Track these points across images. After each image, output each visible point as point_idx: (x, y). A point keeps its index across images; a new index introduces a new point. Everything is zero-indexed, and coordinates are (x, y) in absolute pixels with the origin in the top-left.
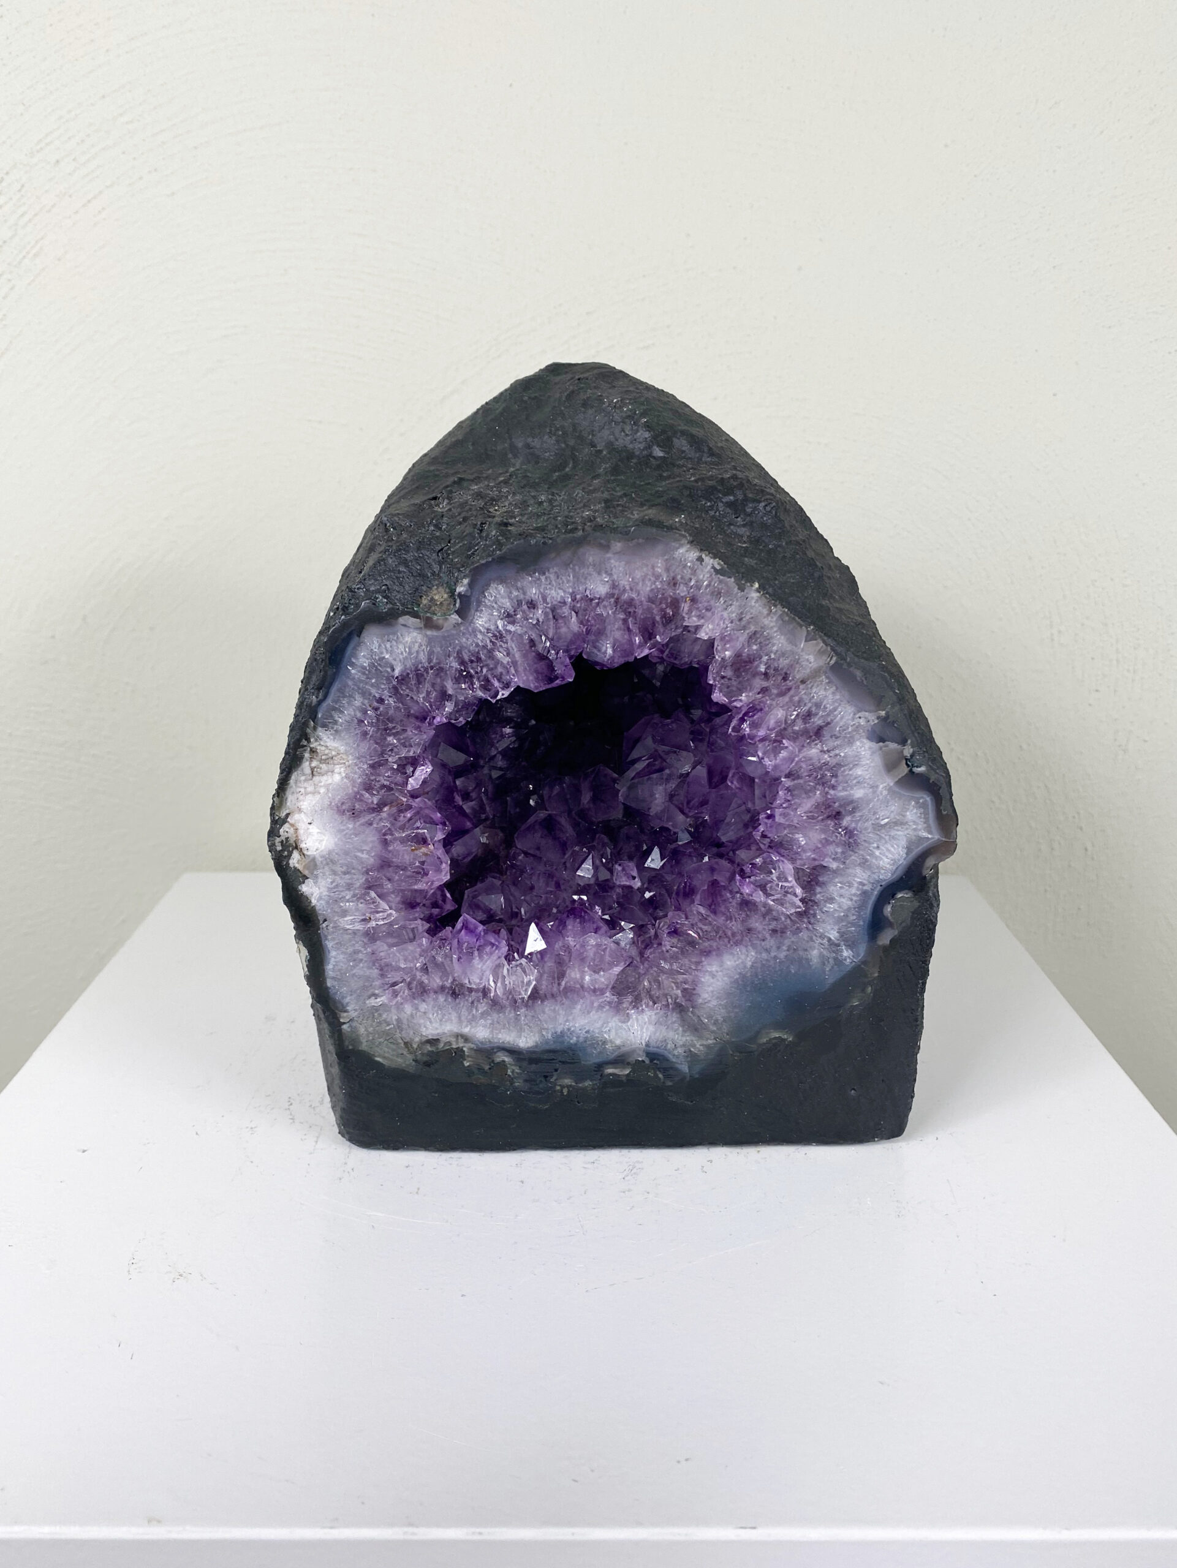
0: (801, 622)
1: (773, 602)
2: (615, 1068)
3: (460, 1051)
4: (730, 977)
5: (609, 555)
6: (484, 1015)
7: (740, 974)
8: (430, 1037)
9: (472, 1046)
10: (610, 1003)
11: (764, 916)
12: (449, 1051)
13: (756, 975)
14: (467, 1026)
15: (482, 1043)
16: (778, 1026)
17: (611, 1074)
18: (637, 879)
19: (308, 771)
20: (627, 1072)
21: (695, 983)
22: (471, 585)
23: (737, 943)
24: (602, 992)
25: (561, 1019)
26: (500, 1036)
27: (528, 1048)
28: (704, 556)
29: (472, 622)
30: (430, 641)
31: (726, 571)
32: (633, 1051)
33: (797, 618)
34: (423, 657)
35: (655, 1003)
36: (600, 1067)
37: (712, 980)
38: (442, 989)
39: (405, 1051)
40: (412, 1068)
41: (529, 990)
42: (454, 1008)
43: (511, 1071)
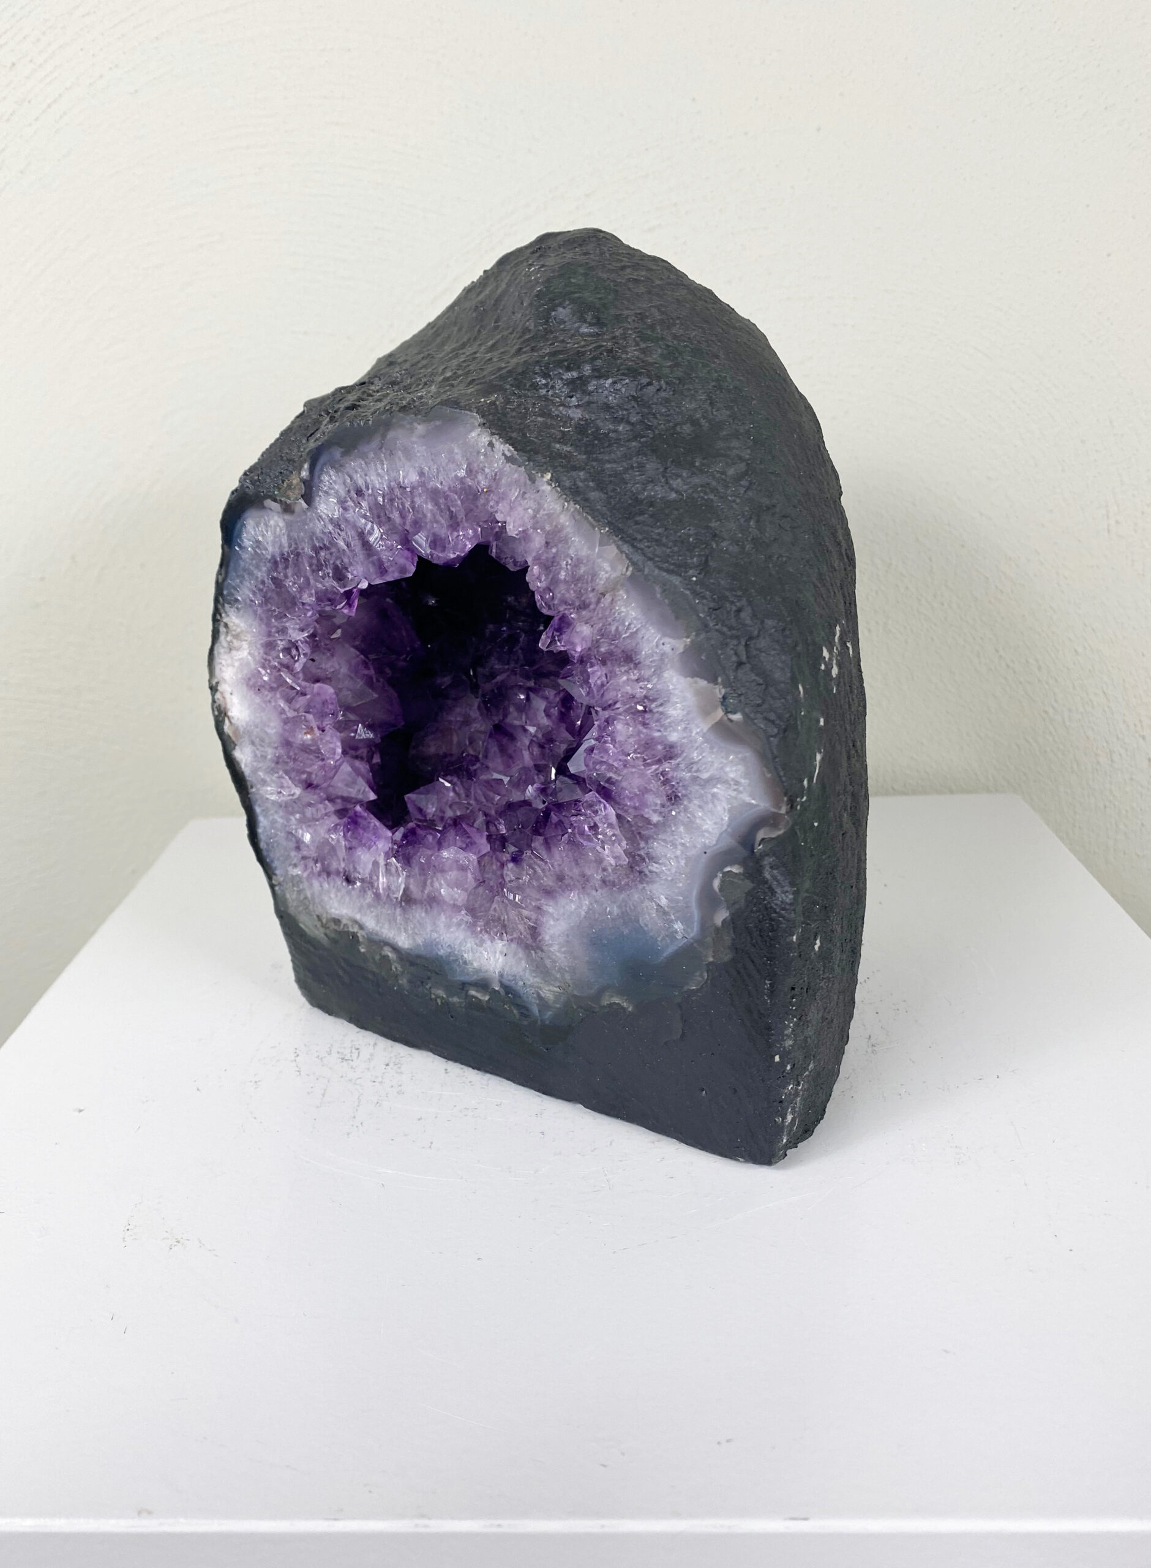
0: (594, 523)
1: (565, 496)
2: (477, 992)
3: (356, 935)
4: (569, 924)
5: (414, 439)
6: (369, 906)
7: (577, 922)
8: (334, 916)
9: (365, 934)
10: (466, 923)
11: (593, 863)
12: (348, 932)
14: (358, 914)
15: (370, 933)
16: (618, 991)
17: (473, 997)
19: (225, 644)
20: (486, 998)
21: (539, 922)
22: (312, 470)
23: (572, 890)
24: (458, 909)
25: (429, 928)
26: (384, 930)
27: (406, 949)
28: (494, 440)
29: (316, 508)
30: (289, 525)
31: (516, 459)
32: (490, 979)
33: (590, 518)
34: (284, 541)
36: (464, 986)
37: (554, 923)
38: (338, 873)
39: (319, 924)
40: (325, 941)
41: (401, 892)
42: (349, 893)
43: (396, 968)
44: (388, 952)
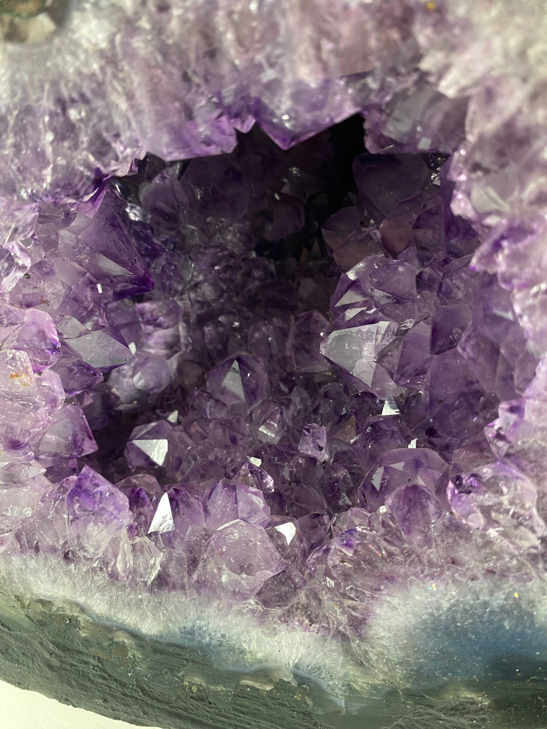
2: (256, 682)
3: (73, 622)
4: (415, 615)
6: (101, 589)
7: (431, 615)
8: (42, 598)
9: (88, 618)
10: (253, 611)
11: (479, 548)
12: (63, 617)
13: (454, 620)
14: (81, 596)
15: (98, 617)
16: (471, 685)
17: (248, 686)
18: (324, 451)
20: (268, 688)
21: (367, 613)
23: (432, 576)
24: (245, 598)
25: (192, 614)
26: (119, 616)
27: (151, 636)
32: (278, 669)
35: (312, 622)
36: (236, 676)
37: (390, 614)
38: (53, 550)
39: (17, 605)
40: (26, 623)
41: (154, 574)
42: (68, 573)
43: (134, 656)
44: (122, 638)
